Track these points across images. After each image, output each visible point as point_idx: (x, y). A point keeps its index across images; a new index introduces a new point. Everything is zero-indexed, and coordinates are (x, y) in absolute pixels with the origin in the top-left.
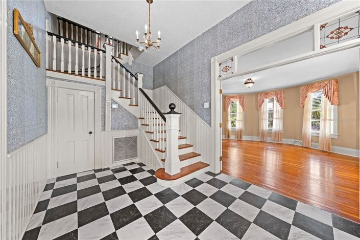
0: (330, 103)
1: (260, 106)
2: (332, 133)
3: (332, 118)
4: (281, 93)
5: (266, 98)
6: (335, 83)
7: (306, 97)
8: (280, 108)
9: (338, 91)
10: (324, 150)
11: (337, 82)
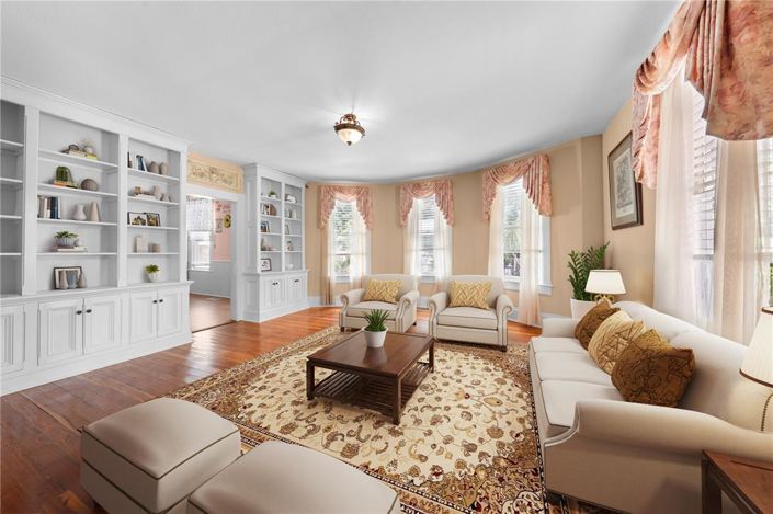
0: (537, 212)
1: (405, 217)
2: (541, 283)
3: (541, 248)
4: (447, 185)
5: (417, 196)
6: (545, 163)
7: (493, 195)
8: (445, 221)
9: (550, 183)
10: (529, 324)
11: (548, 161)
